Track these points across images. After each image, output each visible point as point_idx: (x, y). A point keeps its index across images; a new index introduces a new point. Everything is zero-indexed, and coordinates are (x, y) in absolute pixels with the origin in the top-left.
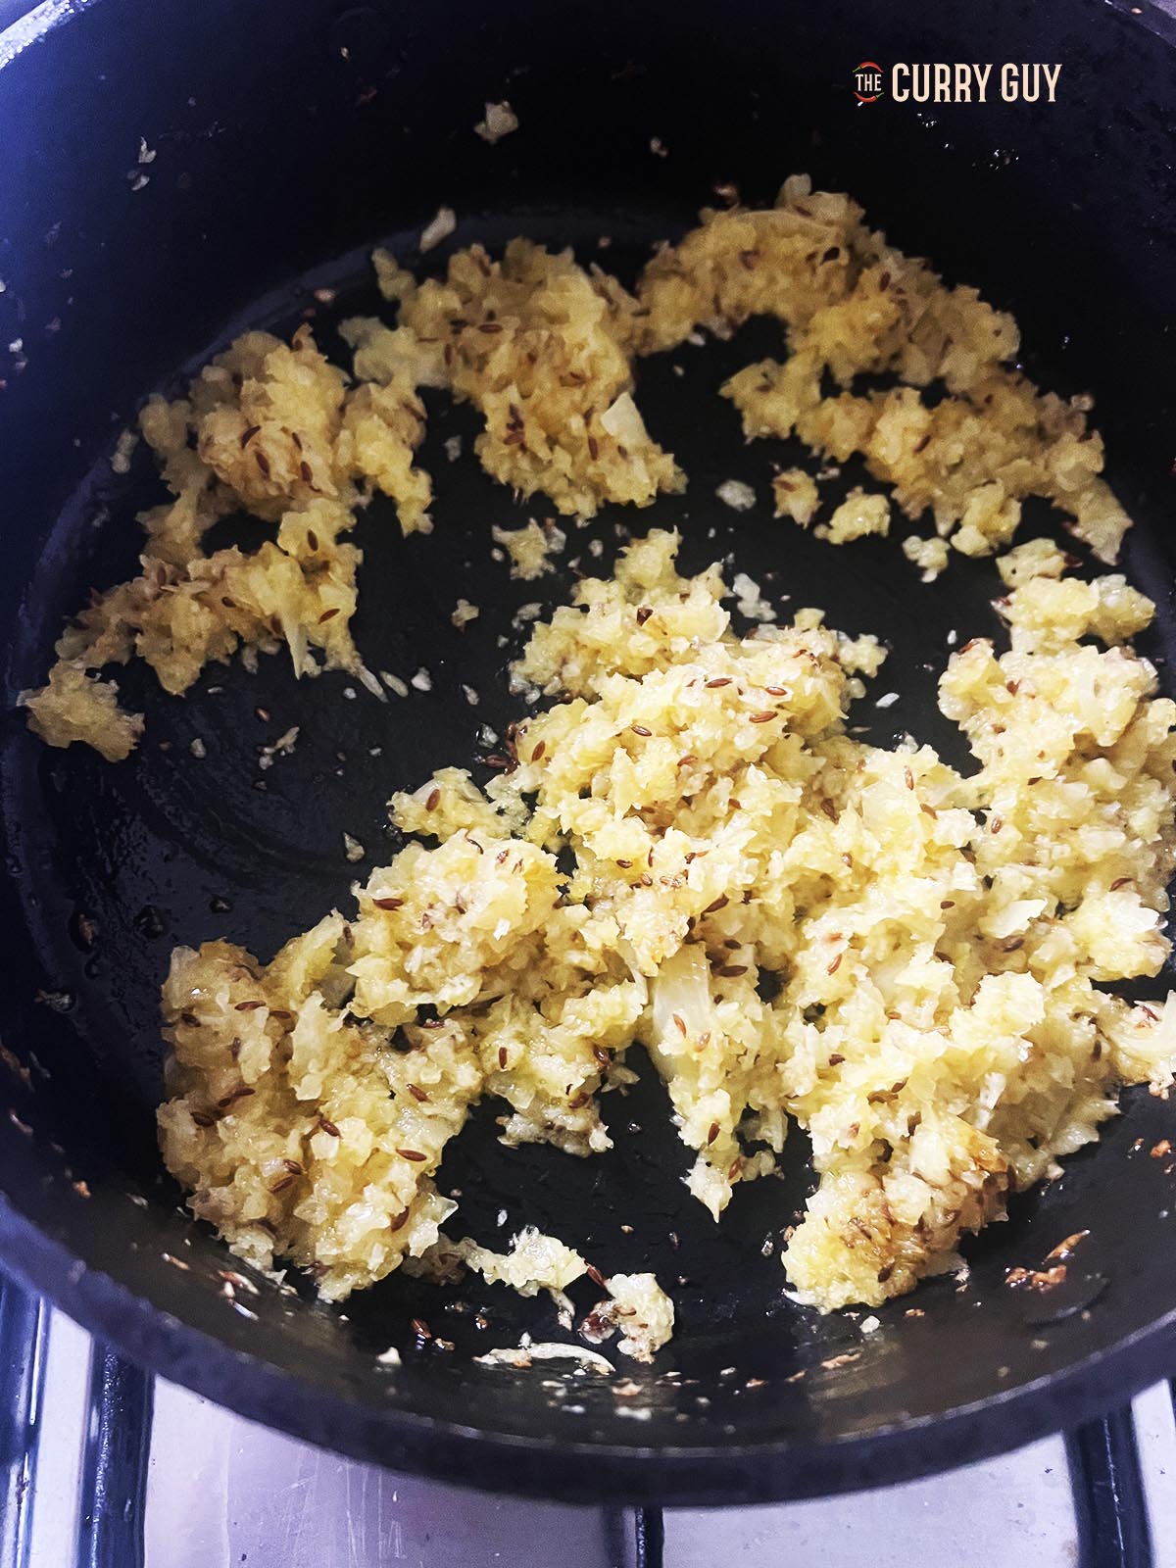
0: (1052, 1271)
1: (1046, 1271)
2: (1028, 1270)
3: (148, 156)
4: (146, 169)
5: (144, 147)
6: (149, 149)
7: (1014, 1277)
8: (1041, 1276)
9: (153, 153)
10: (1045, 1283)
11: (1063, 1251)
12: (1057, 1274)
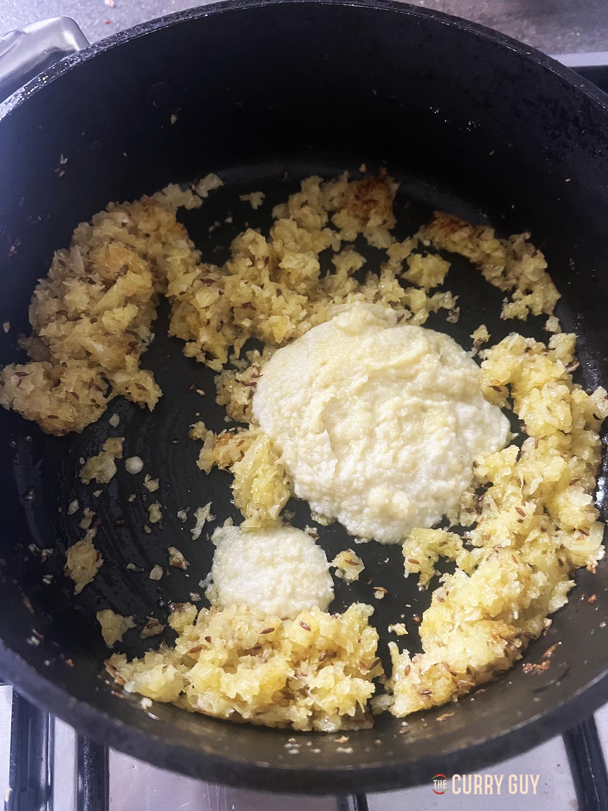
0: (544, 664)
1: (540, 664)
2: (533, 664)
3: (64, 161)
4: (63, 167)
5: (62, 157)
6: (64, 158)
7: (526, 668)
8: (539, 666)
9: (66, 159)
10: (541, 670)
11: (549, 653)
12: (545, 665)
